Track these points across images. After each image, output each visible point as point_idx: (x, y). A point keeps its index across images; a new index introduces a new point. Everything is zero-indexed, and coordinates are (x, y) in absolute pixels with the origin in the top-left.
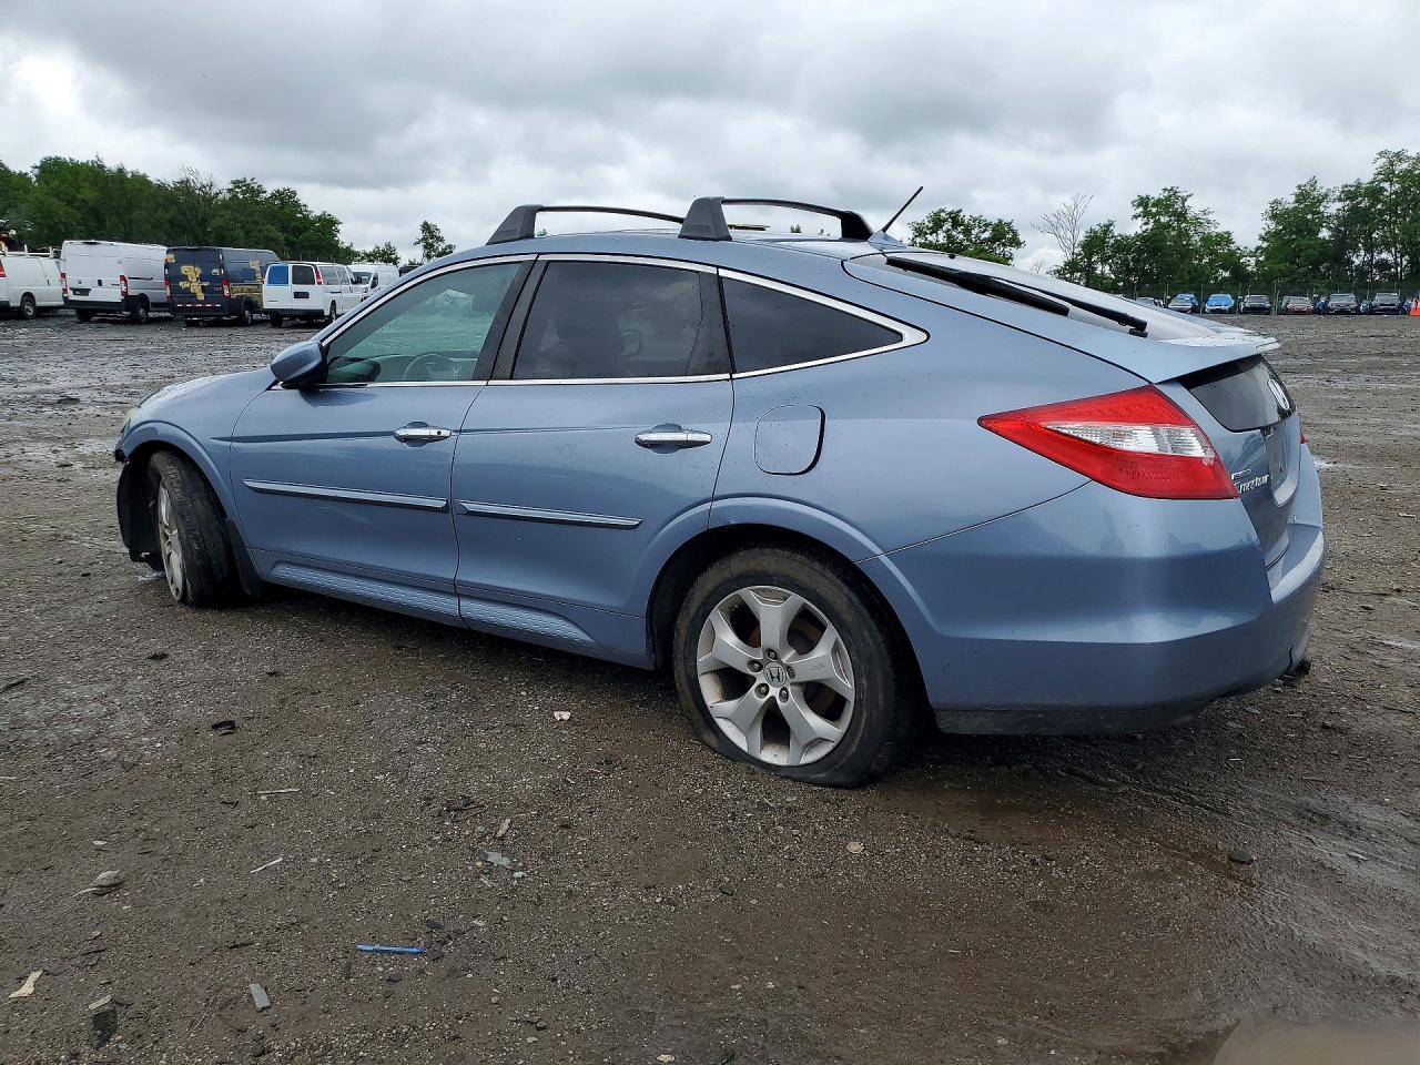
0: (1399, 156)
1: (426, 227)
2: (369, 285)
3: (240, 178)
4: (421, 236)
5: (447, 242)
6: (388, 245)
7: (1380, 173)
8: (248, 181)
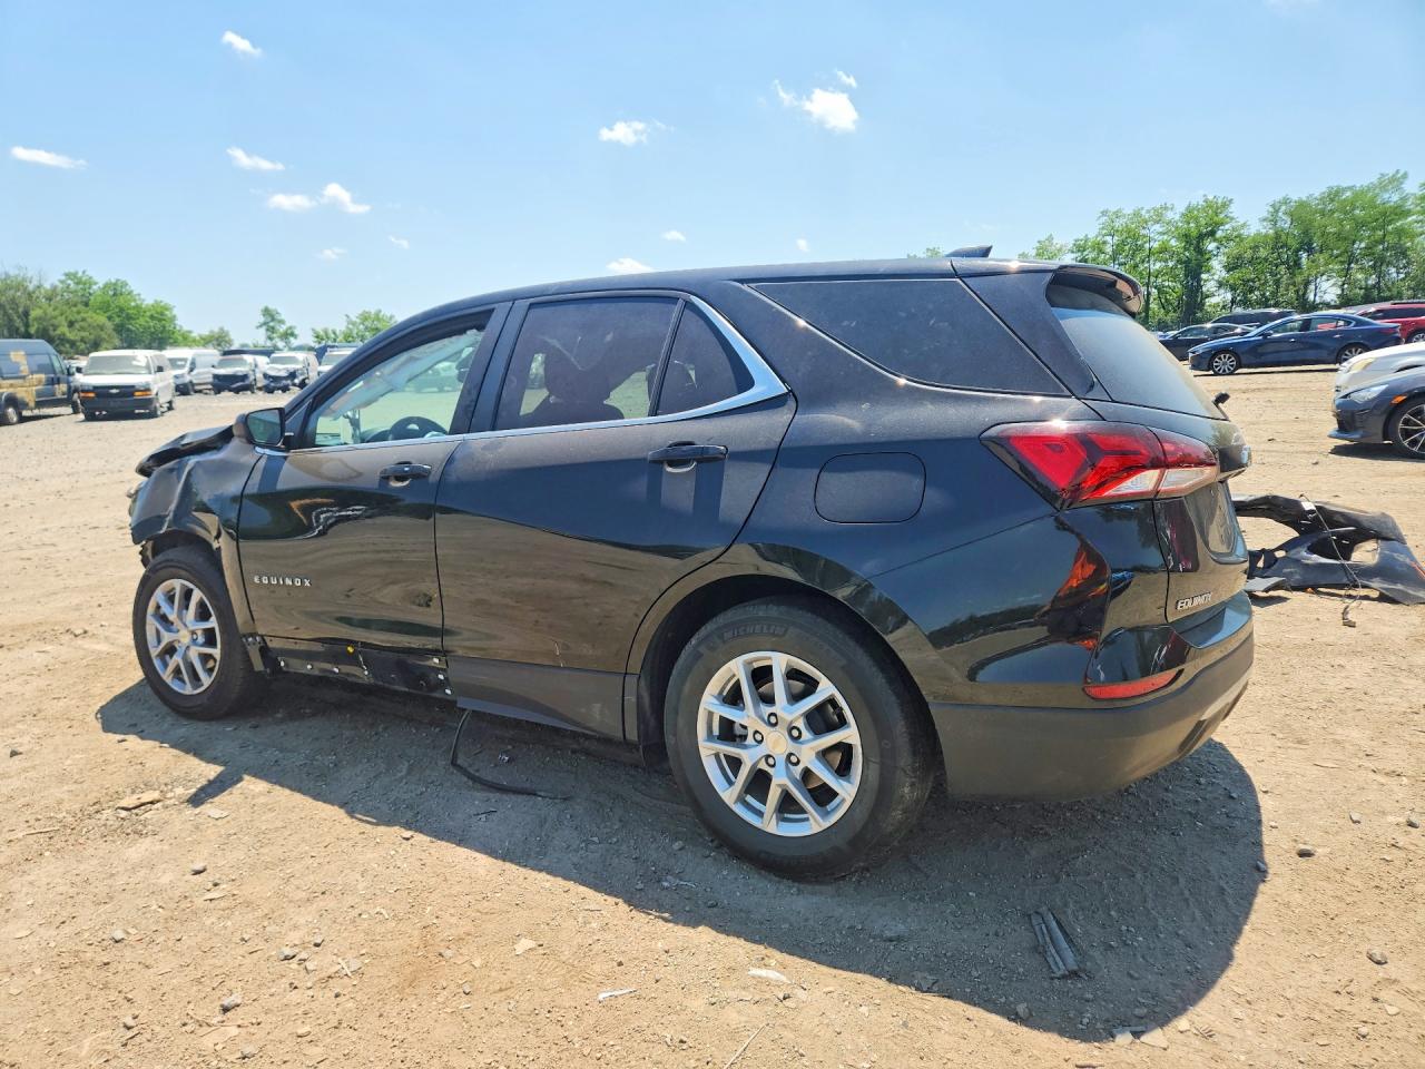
0: (1117, 214)
1: (267, 312)
2: (186, 369)
3: (72, 271)
4: (262, 319)
5: (288, 325)
6: (222, 329)
7: (1103, 228)
8: (80, 274)
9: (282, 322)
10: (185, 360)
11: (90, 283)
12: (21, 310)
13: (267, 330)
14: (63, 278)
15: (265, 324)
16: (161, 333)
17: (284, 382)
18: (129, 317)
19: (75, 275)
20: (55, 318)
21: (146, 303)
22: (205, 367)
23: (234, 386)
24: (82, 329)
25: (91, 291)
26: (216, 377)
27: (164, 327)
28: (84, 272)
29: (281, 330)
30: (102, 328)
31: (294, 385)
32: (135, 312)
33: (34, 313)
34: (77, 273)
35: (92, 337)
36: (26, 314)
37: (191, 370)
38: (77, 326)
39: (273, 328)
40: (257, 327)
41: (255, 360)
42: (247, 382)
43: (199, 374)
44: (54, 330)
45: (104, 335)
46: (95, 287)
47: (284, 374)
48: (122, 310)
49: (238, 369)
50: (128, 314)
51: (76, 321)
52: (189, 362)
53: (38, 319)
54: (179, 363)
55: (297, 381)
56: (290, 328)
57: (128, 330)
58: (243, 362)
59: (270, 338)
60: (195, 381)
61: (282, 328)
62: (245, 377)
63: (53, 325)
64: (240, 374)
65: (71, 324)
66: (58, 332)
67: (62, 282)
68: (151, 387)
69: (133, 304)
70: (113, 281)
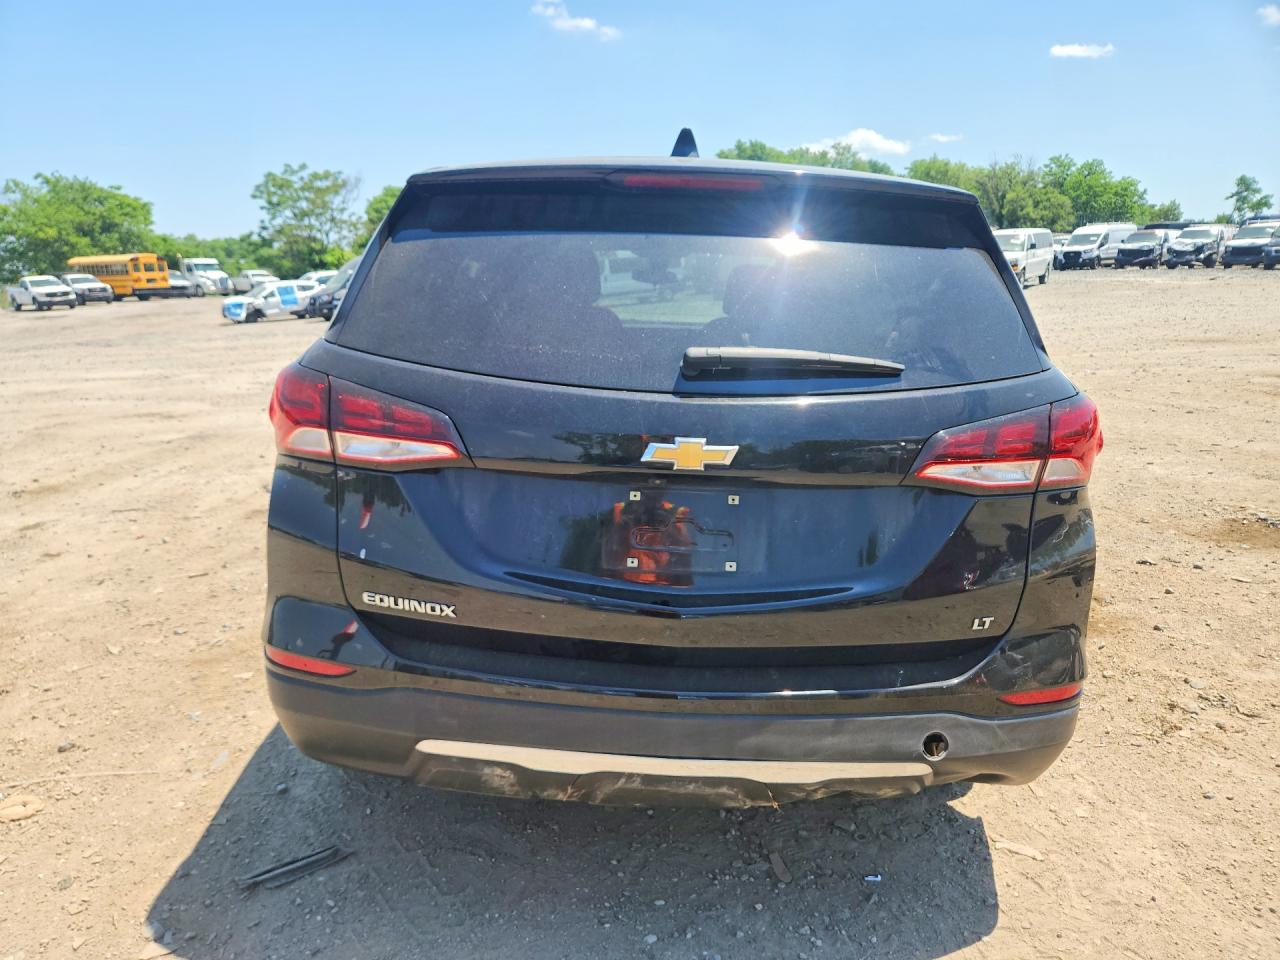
9: (1257, 191)
10: (1098, 236)
11: (1071, 164)
12: (1000, 194)
13: (1238, 201)
14: (1048, 162)
15: (1237, 193)
16: (1120, 208)
17: (1188, 257)
18: (1096, 195)
19: (1058, 159)
20: (1023, 199)
21: (1114, 180)
22: (1115, 242)
23: (1137, 261)
24: (1045, 208)
25: (1069, 173)
26: (1121, 251)
27: (1124, 202)
28: (1067, 155)
29: (1255, 200)
30: (1062, 206)
31: (1198, 260)
32: (1102, 189)
33: (1009, 196)
34: (1061, 156)
35: (1051, 215)
36: (1003, 197)
37: (1102, 245)
38: (1041, 206)
39: (1245, 198)
40: (1227, 198)
41: (1166, 234)
42: (1151, 257)
43: (1109, 248)
44: (1022, 210)
45: (1062, 213)
46: (1073, 169)
47: (1190, 248)
48: (1090, 187)
49: (1146, 243)
50: (1095, 192)
51: (1042, 202)
52: (1102, 237)
53: (1012, 201)
54: (1092, 239)
55: (1202, 256)
56: (1265, 197)
57: (1092, 207)
58: (1153, 237)
59: (1239, 209)
60: (1102, 256)
61: (1256, 198)
62: (1151, 251)
63: (1020, 206)
64: (1146, 249)
65: (1036, 204)
66: (1024, 212)
67: (1046, 166)
68: (1019, 263)
69: (1103, 181)
70: (1090, 161)
